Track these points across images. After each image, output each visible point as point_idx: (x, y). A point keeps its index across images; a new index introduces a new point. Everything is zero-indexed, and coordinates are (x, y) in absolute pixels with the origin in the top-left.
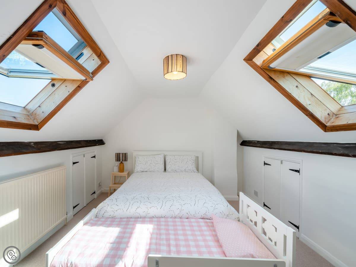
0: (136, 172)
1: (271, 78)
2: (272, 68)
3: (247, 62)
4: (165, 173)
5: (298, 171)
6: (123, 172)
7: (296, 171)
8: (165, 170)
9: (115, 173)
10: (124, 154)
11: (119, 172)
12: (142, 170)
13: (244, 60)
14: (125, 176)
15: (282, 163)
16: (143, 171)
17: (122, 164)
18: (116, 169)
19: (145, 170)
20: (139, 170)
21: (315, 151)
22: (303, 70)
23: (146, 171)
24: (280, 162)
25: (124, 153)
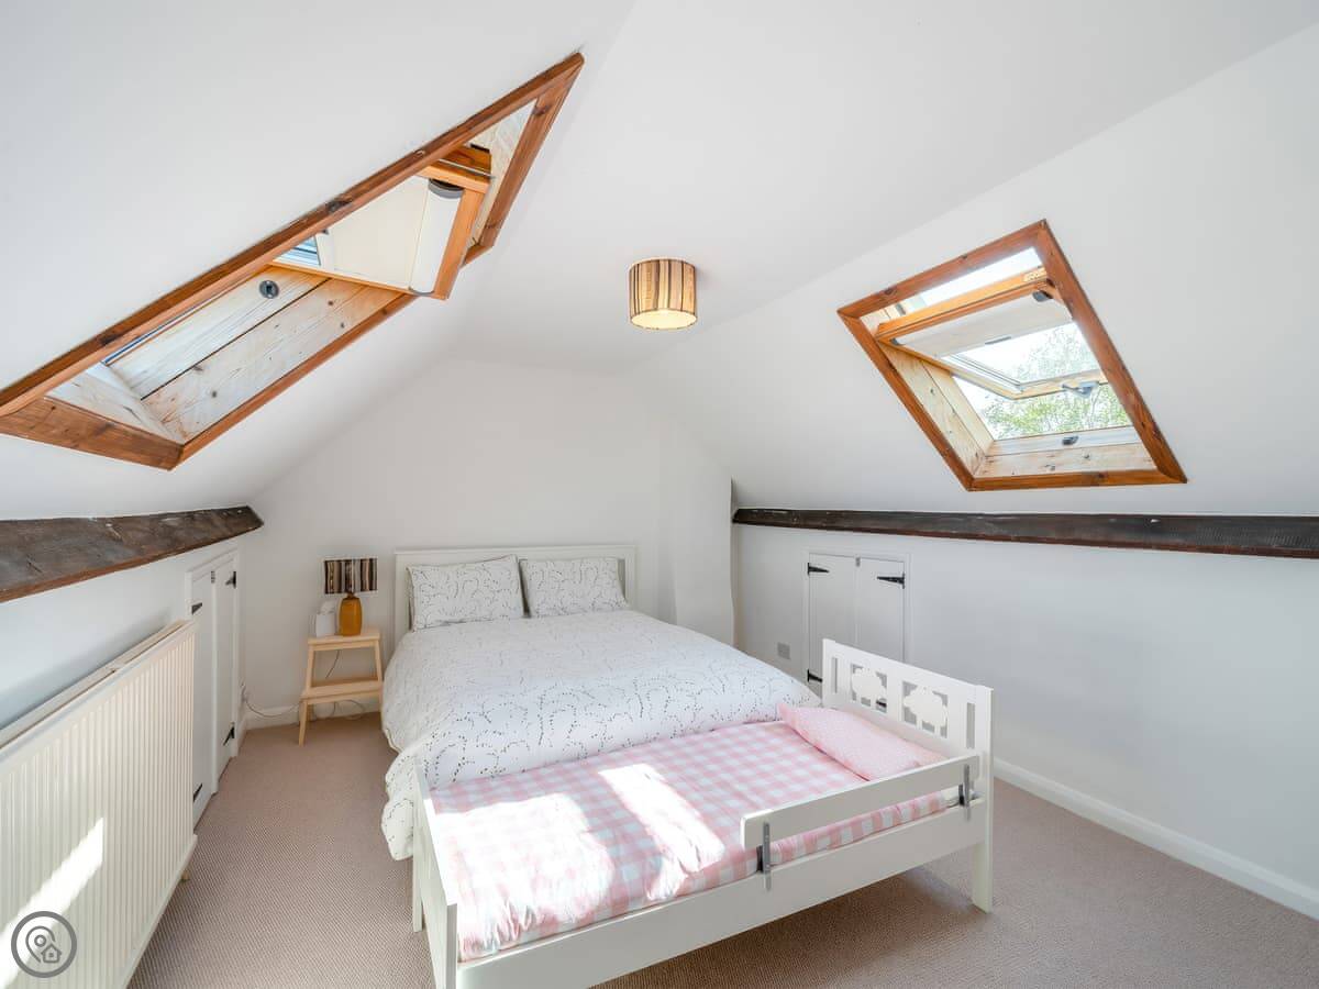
0: (421, 626)
1: (891, 365)
2: (898, 344)
3: (844, 319)
4: (528, 620)
5: (901, 580)
6: (357, 632)
7: (894, 580)
8: (527, 610)
9: (324, 641)
10: (368, 562)
11: (337, 634)
12: (448, 618)
13: (839, 312)
14: (372, 649)
15: (858, 564)
16: (447, 623)
17: (352, 602)
18: (325, 625)
19: (457, 618)
20: (430, 619)
21: (942, 531)
22: (947, 360)
23: (461, 622)
24: (854, 561)
25: (368, 557)
